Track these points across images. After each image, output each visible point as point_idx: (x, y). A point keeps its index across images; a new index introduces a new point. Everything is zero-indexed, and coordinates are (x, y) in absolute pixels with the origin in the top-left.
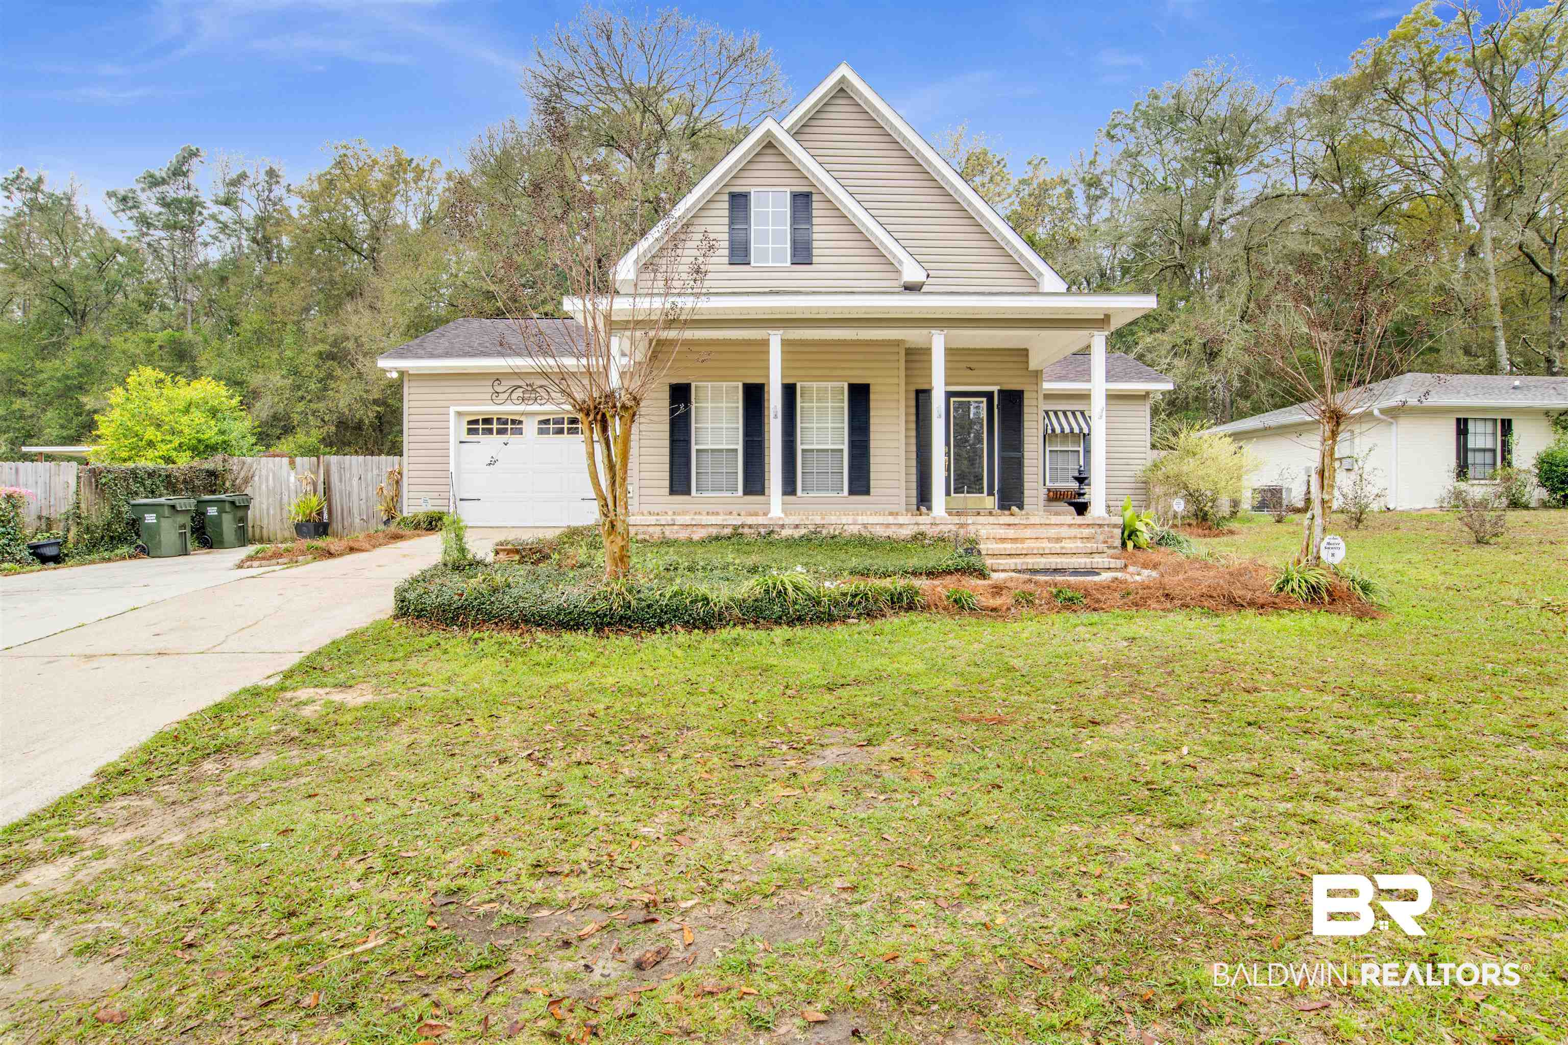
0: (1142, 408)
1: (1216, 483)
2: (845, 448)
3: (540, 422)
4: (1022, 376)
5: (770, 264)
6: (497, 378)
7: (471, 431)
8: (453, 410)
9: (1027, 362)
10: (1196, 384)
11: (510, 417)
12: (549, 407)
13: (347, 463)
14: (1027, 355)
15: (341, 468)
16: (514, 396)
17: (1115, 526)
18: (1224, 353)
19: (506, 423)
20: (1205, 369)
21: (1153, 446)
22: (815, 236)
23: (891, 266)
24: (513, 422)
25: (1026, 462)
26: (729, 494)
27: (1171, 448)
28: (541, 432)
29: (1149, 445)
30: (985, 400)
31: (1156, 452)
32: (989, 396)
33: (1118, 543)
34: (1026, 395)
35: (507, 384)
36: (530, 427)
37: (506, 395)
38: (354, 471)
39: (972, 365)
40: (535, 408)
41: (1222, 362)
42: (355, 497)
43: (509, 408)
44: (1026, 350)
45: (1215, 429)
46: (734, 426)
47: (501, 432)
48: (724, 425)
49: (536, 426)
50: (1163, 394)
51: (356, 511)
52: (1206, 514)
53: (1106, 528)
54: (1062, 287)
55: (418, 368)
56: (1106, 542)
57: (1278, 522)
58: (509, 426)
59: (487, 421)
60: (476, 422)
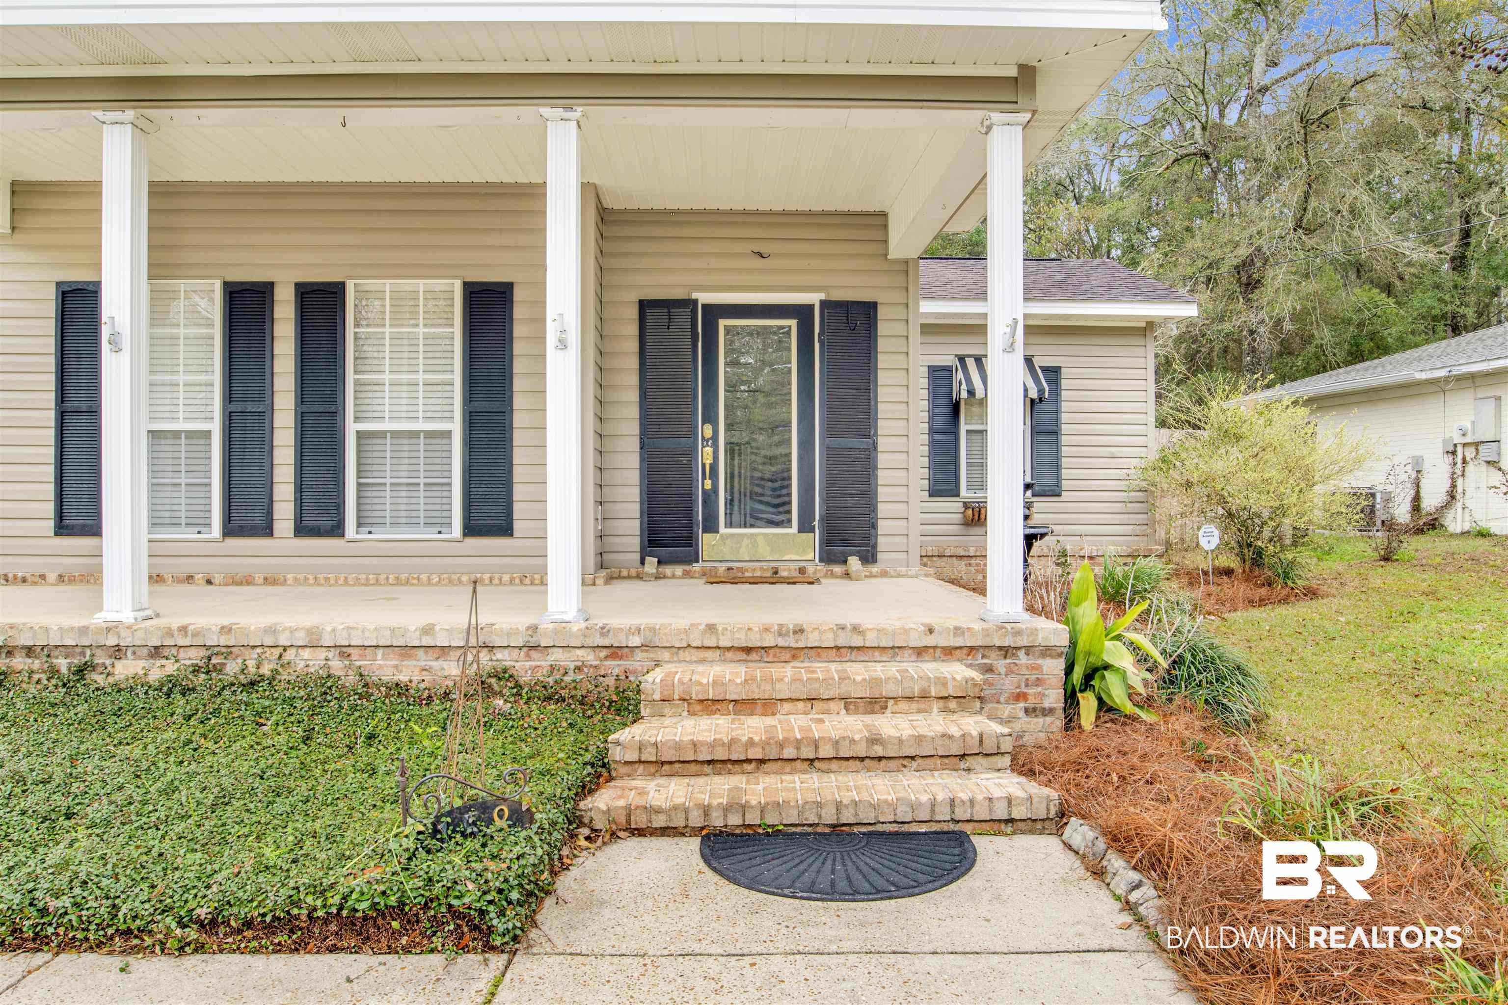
0: (1140, 351)
1: (1280, 497)
2: (456, 427)
4: (874, 272)
9: (886, 242)
10: (1227, 327)
14: (885, 227)
17: (1047, 651)
18: (1267, 281)
20: (1240, 305)
21: (1162, 423)
25: (882, 460)
26: (190, 534)
27: (1196, 427)
29: (1152, 420)
30: (793, 323)
31: (1165, 431)
32: (802, 313)
33: (1054, 697)
34: (882, 313)
39: (764, 248)
41: (1264, 295)
44: (884, 215)
45: (1278, 391)
46: (203, 378)
48: (181, 378)
50: (1179, 321)
52: (1259, 553)
53: (1022, 658)
56: (1020, 697)
57: (1386, 559)
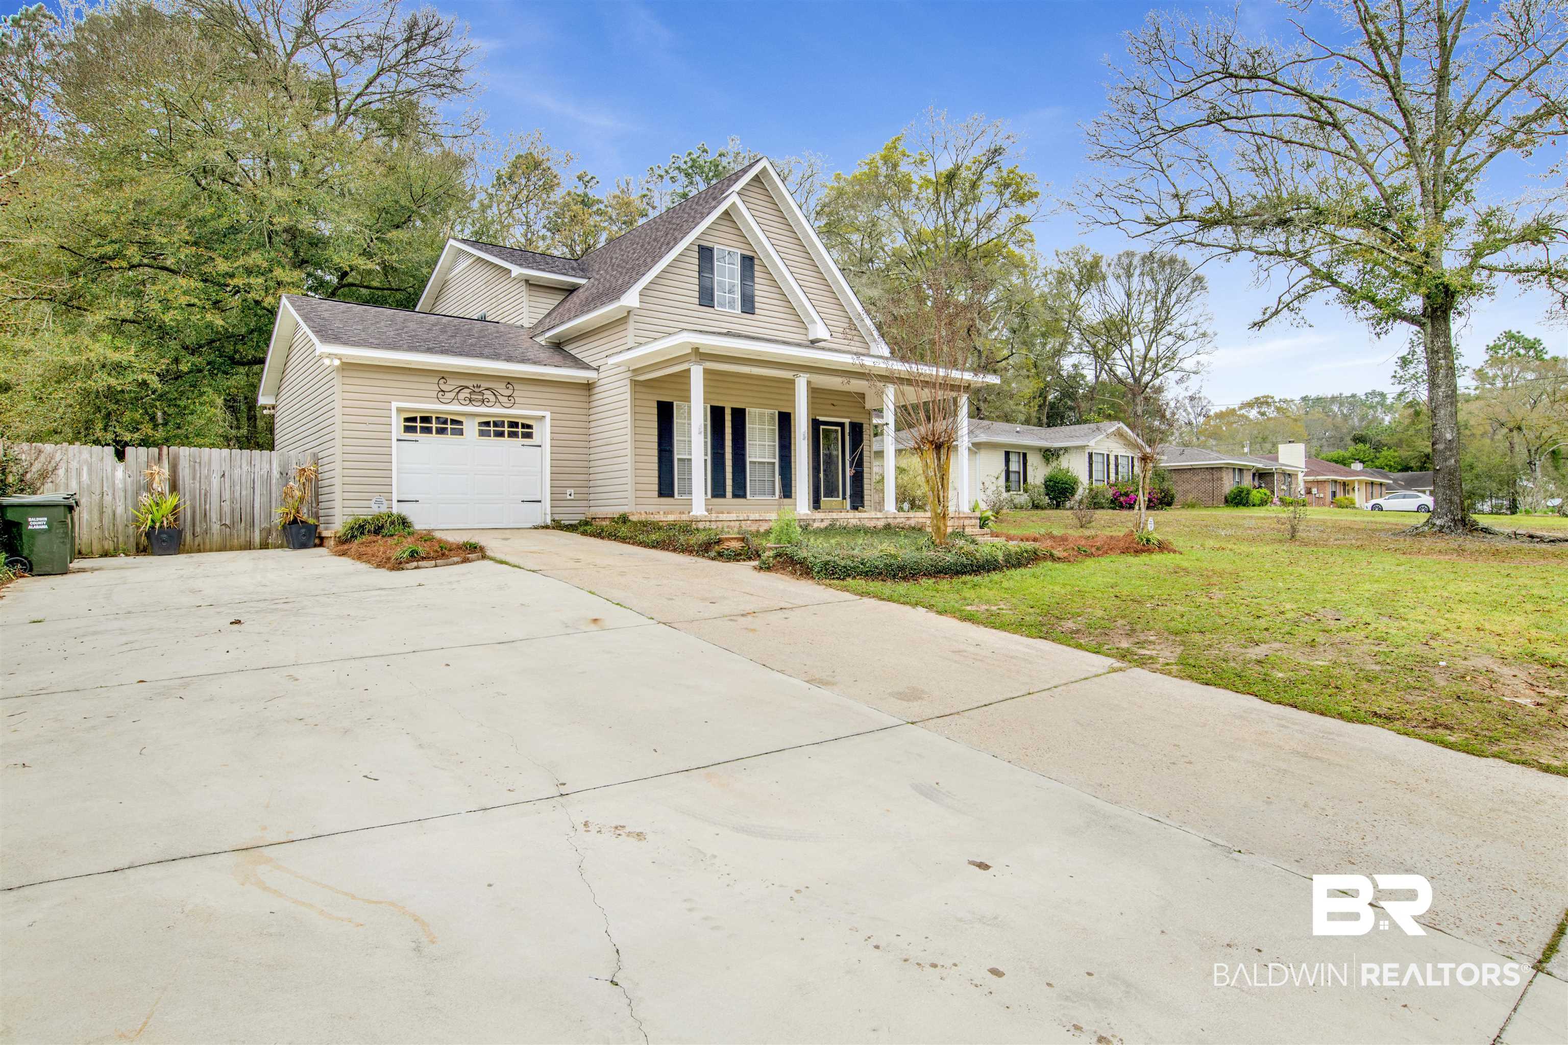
2: (777, 461)
3: (481, 424)
4: (861, 413)
5: (727, 310)
6: (443, 375)
7: (408, 429)
8: (395, 405)
11: (449, 417)
12: (497, 410)
13: (205, 458)
14: (864, 398)
15: (195, 463)
16: (462, 396)
19: (445, 422)
22: (757, 293)
23: (802, 324)
24: (454, 422)
25: (865, 475)
28: (482, 433)
30: (839, 428)
32: (841, 426)
34: (864, 427)
35: (452, 384)
36: (471, 428)
37: (452, 395)
38: (215, 466)
39: (834, 403)
40: (483, 409)
42: (215, 499)
43: (455, 407)
47: (441, 431)
49: (477, 428)
51: (214, 516)
54: (886, 352)
55: (354, 357)
58: (449, 426)
59: (425, 419)
60: (414, 419)
